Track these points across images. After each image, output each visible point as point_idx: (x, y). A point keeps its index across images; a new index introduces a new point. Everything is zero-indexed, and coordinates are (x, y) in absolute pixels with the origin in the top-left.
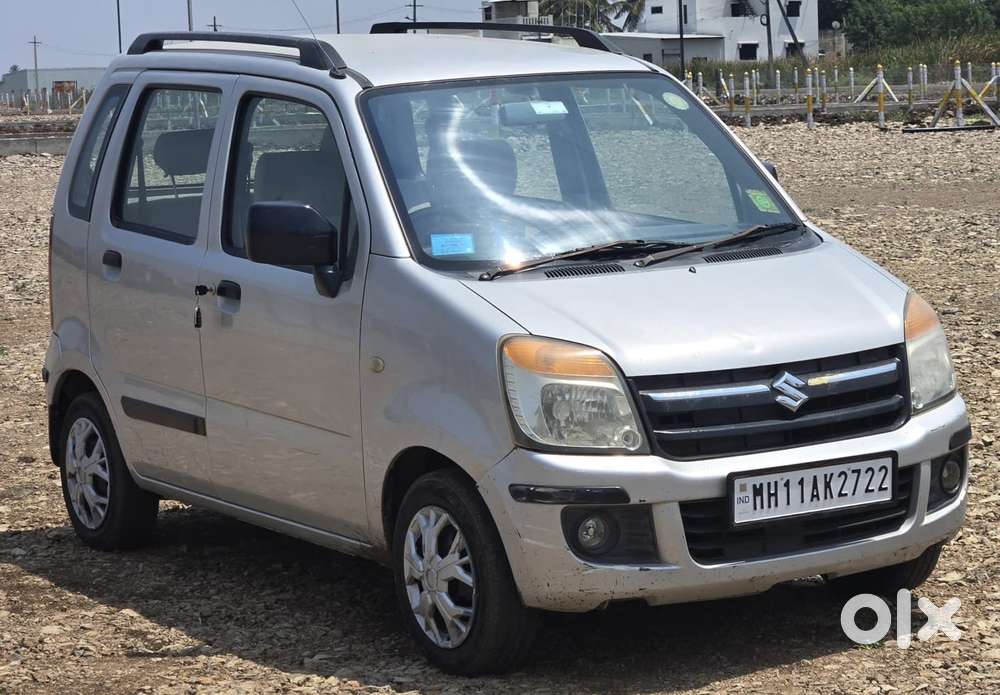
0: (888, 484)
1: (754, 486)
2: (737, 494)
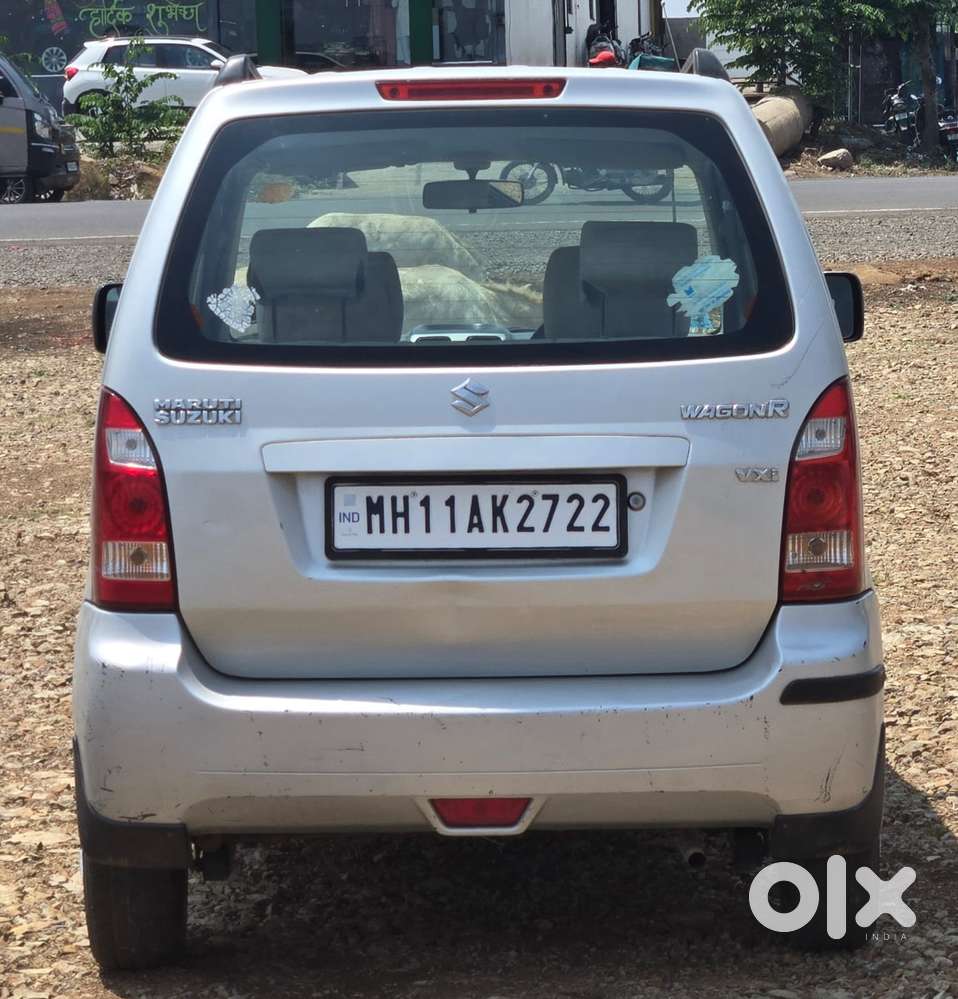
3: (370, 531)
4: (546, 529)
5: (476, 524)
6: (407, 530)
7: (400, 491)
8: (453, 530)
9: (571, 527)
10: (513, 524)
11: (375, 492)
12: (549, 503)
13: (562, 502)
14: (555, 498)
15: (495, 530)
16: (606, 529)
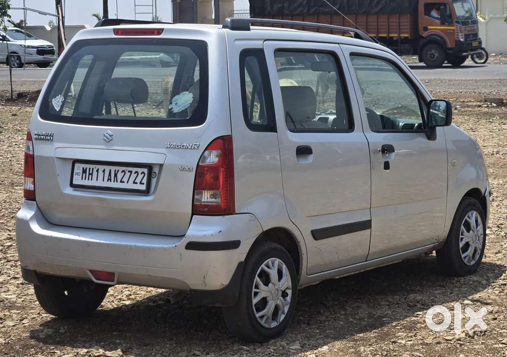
3: (82, 179)
4: (127, 183)
5: (109, 179)
6: (92, 180)
7: (92, 166)
8: (103, 181)
9: (134, 183)
10: (119, 180)
11: (85, 166)
12: (130, 173)
13: (133, 173)
14: (131, 172)
15: (114, 181)
16: (143, 184)
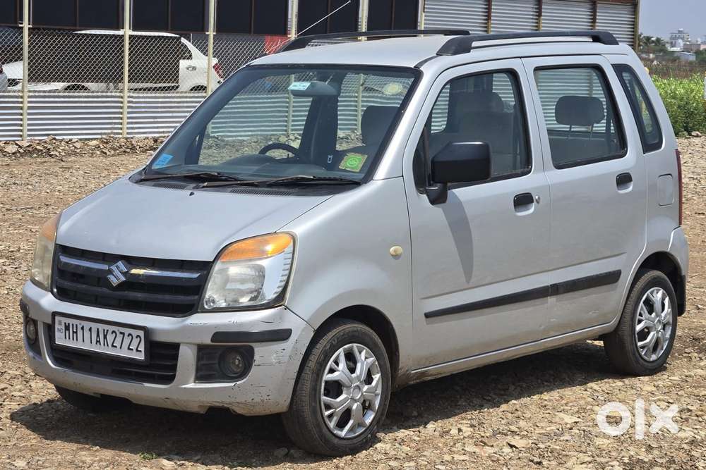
0: (142, 348)
1: (65, 323)
2: (57, 326)
